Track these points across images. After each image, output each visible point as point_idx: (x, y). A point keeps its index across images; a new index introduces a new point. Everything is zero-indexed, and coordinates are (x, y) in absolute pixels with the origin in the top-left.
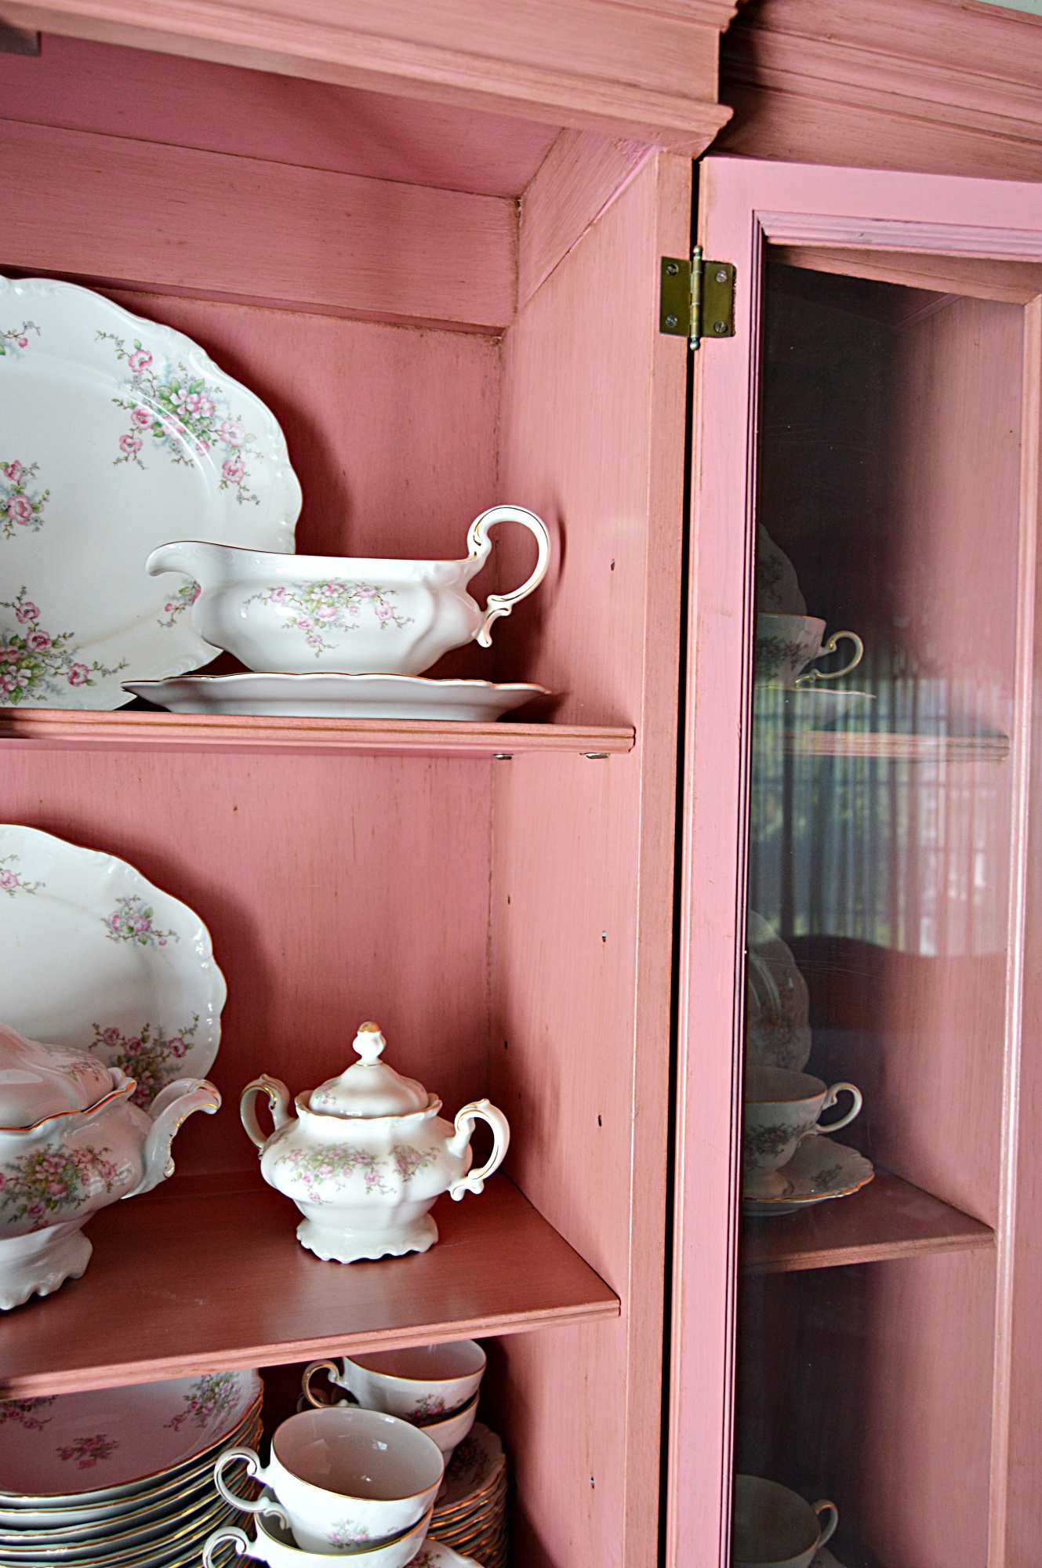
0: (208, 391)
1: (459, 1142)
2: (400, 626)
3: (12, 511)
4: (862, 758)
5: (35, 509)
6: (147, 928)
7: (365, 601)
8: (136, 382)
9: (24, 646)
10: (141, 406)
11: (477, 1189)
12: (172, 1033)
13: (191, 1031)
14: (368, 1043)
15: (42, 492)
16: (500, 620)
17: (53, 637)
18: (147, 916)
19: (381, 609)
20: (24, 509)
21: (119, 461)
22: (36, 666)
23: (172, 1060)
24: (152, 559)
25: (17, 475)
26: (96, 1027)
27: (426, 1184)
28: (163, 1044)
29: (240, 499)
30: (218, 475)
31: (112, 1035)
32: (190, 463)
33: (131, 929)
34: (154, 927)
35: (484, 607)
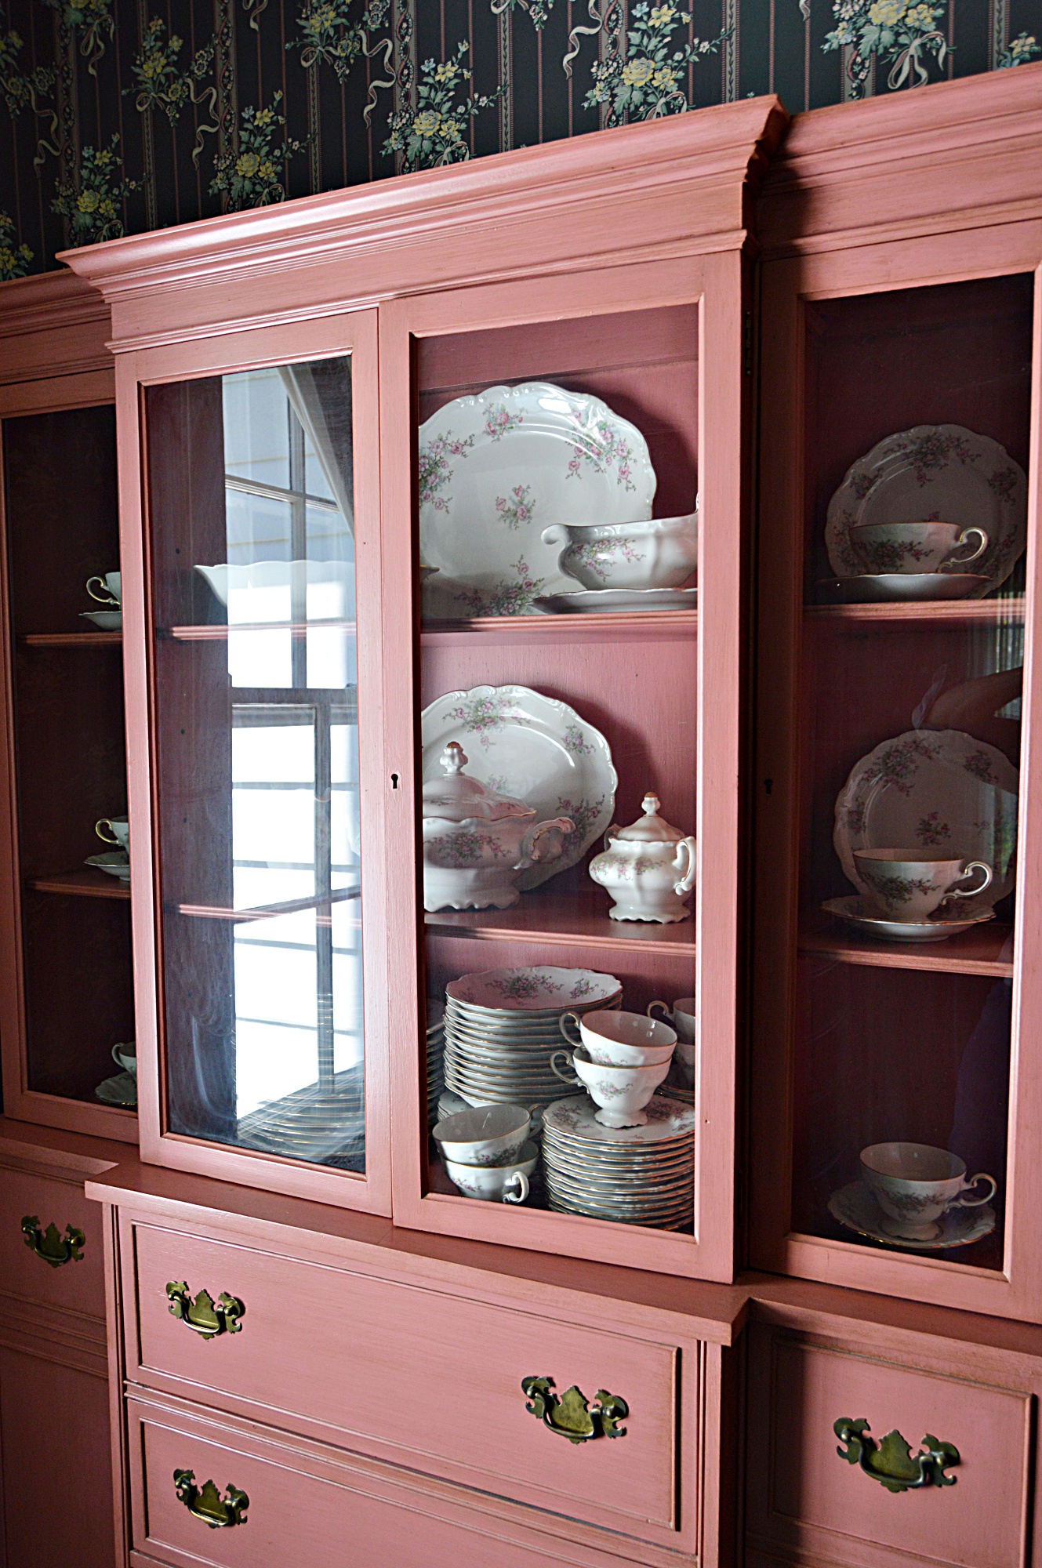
0: (609, 427)
2: (638, 560)
3: (518, 514)
5: (529, 511)
6: (581, 743)
7: (618, 548)
9: (521, 588)
12: (592, 804)
13: (601, 803)
14: (648, 805)
15: (532, 500)
17: (534, 581)
18: (581, 736)
19: (626, 551)
20: (523, 512)
21: (568, 476)
22: (524, 598)
23: (592, 819)
25: (520, 494)
26: (560, 799)
28: (588, 810)
30: (616, 476)
31: (567, 804)
32: (603, 471)
33: (574, 744)
34: (585, 743)
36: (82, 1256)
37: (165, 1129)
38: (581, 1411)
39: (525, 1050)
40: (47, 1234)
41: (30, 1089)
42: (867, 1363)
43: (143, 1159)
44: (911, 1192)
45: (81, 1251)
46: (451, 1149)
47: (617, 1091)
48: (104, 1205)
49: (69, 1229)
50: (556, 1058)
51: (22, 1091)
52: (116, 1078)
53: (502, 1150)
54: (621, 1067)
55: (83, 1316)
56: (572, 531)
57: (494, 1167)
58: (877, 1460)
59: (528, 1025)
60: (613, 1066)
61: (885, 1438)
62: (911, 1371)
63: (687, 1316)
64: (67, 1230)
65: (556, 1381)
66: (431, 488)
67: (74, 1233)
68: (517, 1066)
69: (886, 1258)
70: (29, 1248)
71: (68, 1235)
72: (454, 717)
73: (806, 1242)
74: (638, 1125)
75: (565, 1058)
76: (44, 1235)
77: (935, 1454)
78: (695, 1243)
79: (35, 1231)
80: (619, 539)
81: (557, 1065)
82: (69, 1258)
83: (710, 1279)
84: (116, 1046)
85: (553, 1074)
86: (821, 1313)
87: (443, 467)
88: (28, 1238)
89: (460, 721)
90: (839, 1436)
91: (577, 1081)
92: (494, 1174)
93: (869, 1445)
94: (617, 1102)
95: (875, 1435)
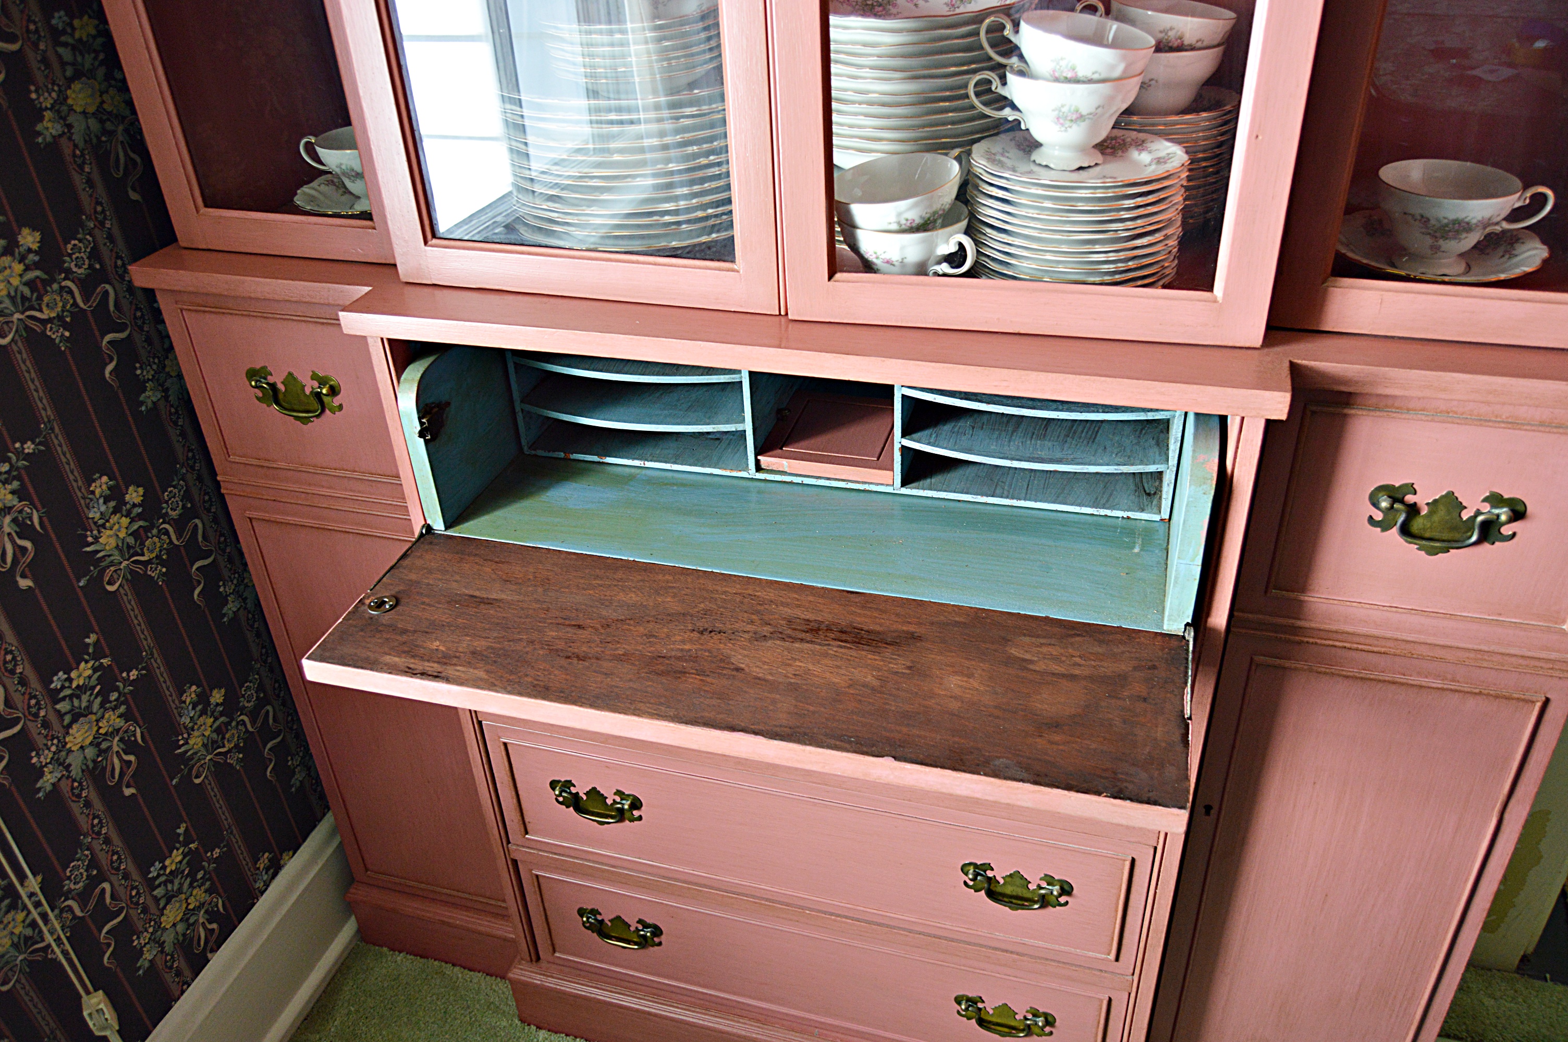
36: (341, 407)
37: (429, 235)
39: (925, 77)
40: (285, 385)
41: (206, 206)
42: (1432, 421)
43: (404, 278)
45: (337, 401)
46: (861, 213)
47: (1081, 117)
48: (370, 340)
49: (314, 377)
50: (976, 85)
51: (198, 211)
52: (314, 184)
53: (930, 211)
54: (1090, 81)
55: (356, 475)
57: (925, 230)
58: (1417, 525)
59: (935, 40)
60: (1076, 81)
61: (1435, 501)
62: (1490, 424)
63: (1229, 390)
64: (312, 379)
67: (322, 382)
69: (1462, 296)
70: (265, 405)
71: (316, 384)
73: (1352, 287)
74: (1096, 164)
75: (990, 82)
76: (281, 387)
77: (1496, 511)
78: (1215, 301)
79: (267, 384)
81: (979, 96)
82: (323, 411)
83: (1231, 344)
84: (305, 140)
85: (973, 107)
86: (1387, 369)
88: (260, 395)
90: (1375, 505)
91: (1007, 113)
92: (924, 241)
93: (1413, 510)
94: (1076, 134)
95: (1422, 499)
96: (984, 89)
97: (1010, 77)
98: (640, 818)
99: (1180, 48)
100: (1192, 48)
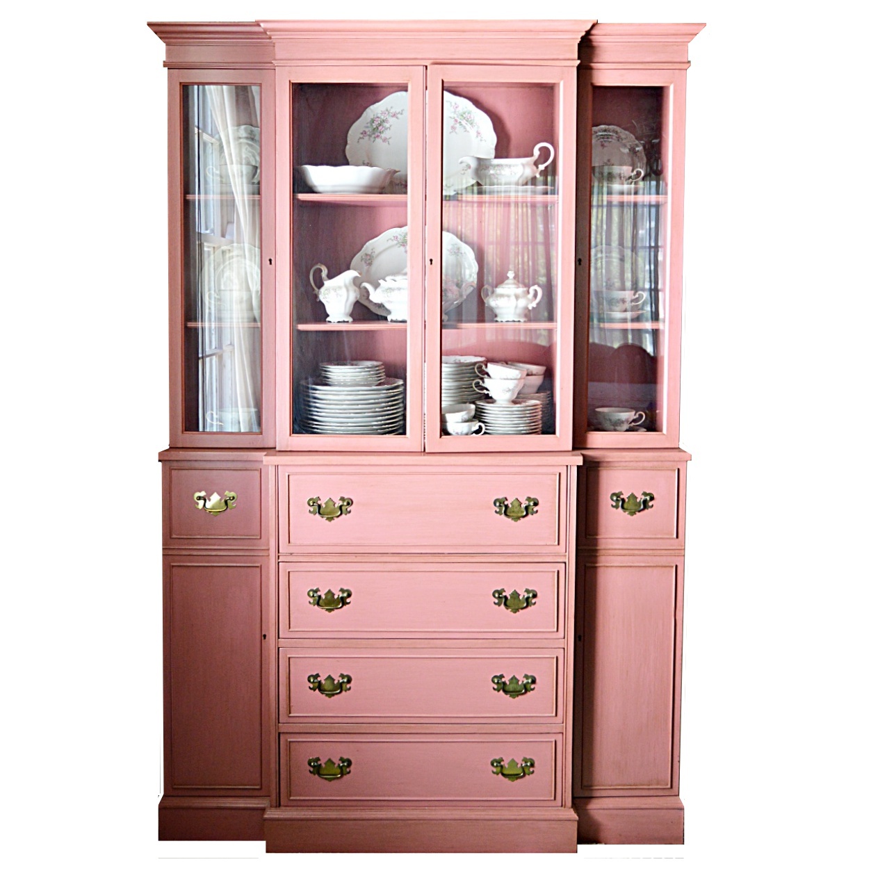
1: (531, 296)
2: (515, 174)
4: (630, 202)
8: (455, 112)
10: (456, 118)
11: (535, 306)
14: (511, 274)
16: (542, 171)
18: (458, 249)
24: (460, 161)
27: (522, 303)
29: (481, 140)
30: (475, 134)
32: (468, 132)
35: (537, 168)
37: (292, 433)
38: (519, 508)
41: (186, 430)
43: (278, 449)
44: (620, 418)
46: (449, 417)
47: (510, 390)
50: (475, 384)
51: (182, 432)
53: (468, 417)
56: (479, 160)
57: (469, 422)
58: (626, 506)
61: (629, 497)
62: (637, 469)
65: (508, 498)
66: (380, 132)
68: (459, 388)
72: (392, 240)
77: (646, 498)
78: (557, 437)
80: (507, 165)
81: (476, 387)
82: (227, 508)
85: (475, 391)
87: (387, 122)
89: (395, 242)
90: (612, 500)
91: (485, 392)
92: (469, 425)
93: (623, 500)
94: (508, 396)
95: (625, 496)
96: (477, 385)
97: (486, 380)
98: (350, 689)
99: (532, 375)
100: (535, 375)
